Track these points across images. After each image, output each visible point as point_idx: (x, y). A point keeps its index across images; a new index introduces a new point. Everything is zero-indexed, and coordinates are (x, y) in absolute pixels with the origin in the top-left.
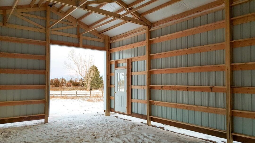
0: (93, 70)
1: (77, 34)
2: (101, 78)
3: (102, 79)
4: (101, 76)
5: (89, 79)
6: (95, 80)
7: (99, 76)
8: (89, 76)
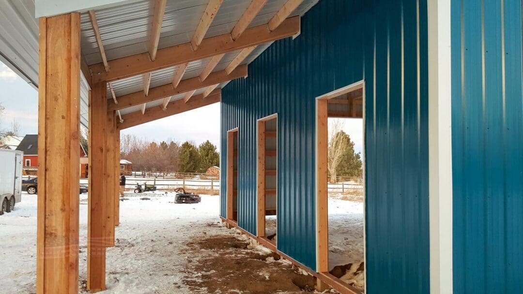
0: (341, 142)
1: (348, 99)
2: (358, 156)
3: (359, 158)
4: (356, 152)
5: (335, 159)
6: (345, 161)
7: (353, 152)
8: (333, 154)
